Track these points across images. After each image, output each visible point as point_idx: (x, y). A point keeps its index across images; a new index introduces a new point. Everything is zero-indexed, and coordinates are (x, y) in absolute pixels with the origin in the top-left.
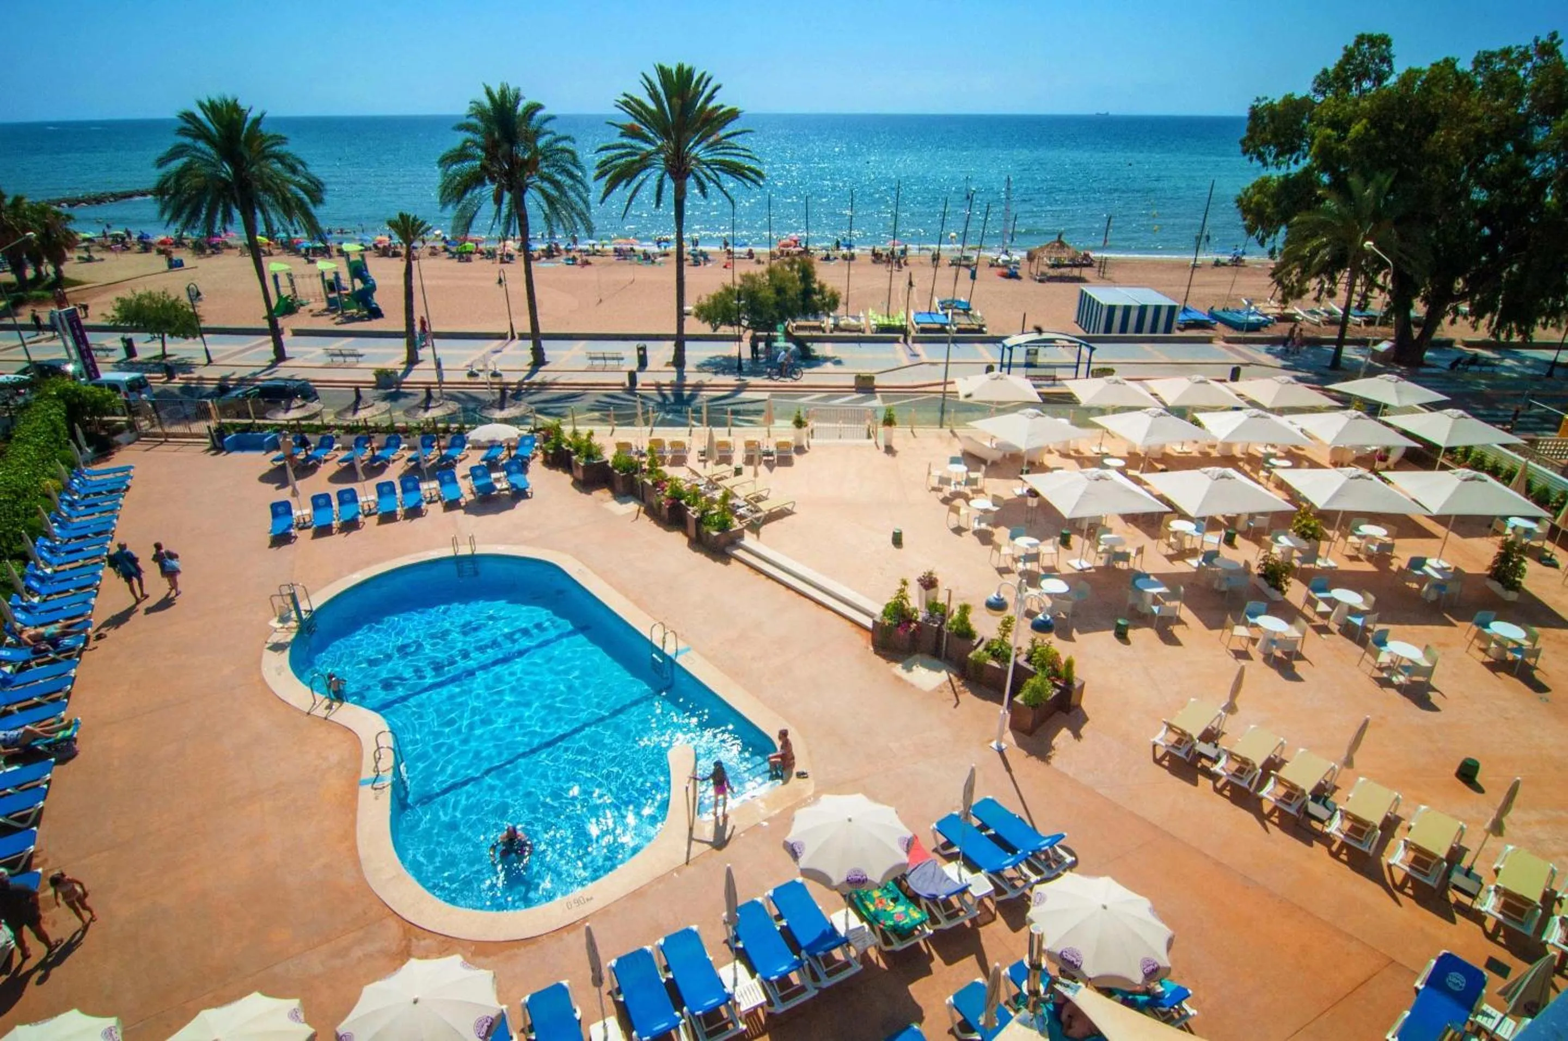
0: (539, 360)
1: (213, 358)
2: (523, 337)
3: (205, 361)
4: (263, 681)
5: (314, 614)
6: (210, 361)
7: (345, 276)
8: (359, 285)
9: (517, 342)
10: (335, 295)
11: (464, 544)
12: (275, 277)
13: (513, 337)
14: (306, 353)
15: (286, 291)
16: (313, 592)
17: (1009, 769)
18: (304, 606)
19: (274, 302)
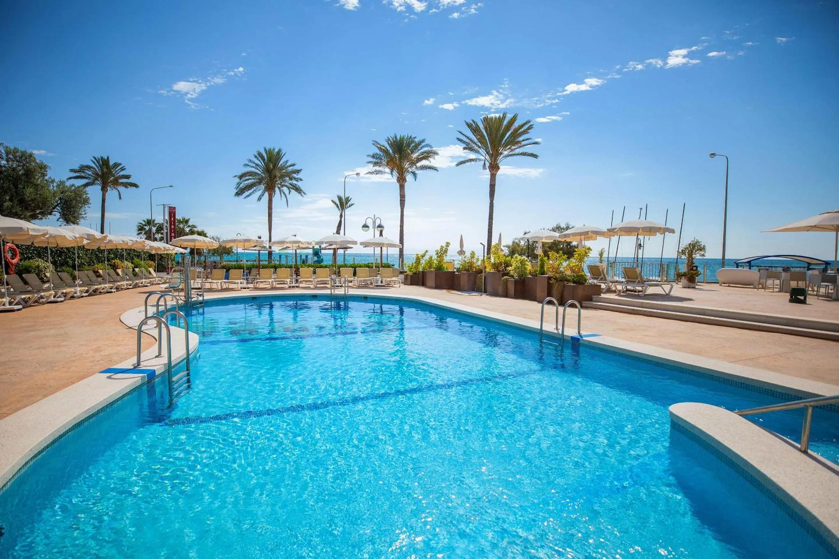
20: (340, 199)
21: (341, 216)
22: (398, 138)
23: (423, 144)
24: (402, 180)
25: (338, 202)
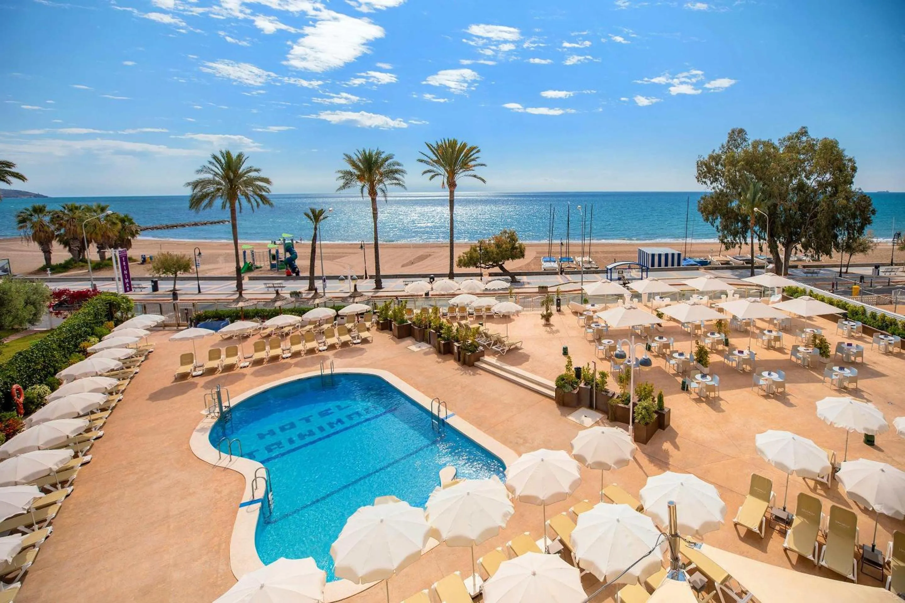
0: (379, 286)
1: (201, 291)
2: (371, 277)
3: (197, 292)
4: (189, 449)
5: (231, 410)
6: (199, 292)
7: (282, 251)
8: (288, 255)
9: (368, 280)
10: (275, 262)
11: (327, 368)
12: (244, 252)
13: (366, 278)
14: (255, 287)
15: (249, 260)
16: (232, 398)
17: (641, 467)
18: (225, 404)
19: (242, 264)
20: (313, 211)
21: (316, 229)
22: (367, 154)
23: (390, 161)
24: (373, 193)
25: (311, 215)
